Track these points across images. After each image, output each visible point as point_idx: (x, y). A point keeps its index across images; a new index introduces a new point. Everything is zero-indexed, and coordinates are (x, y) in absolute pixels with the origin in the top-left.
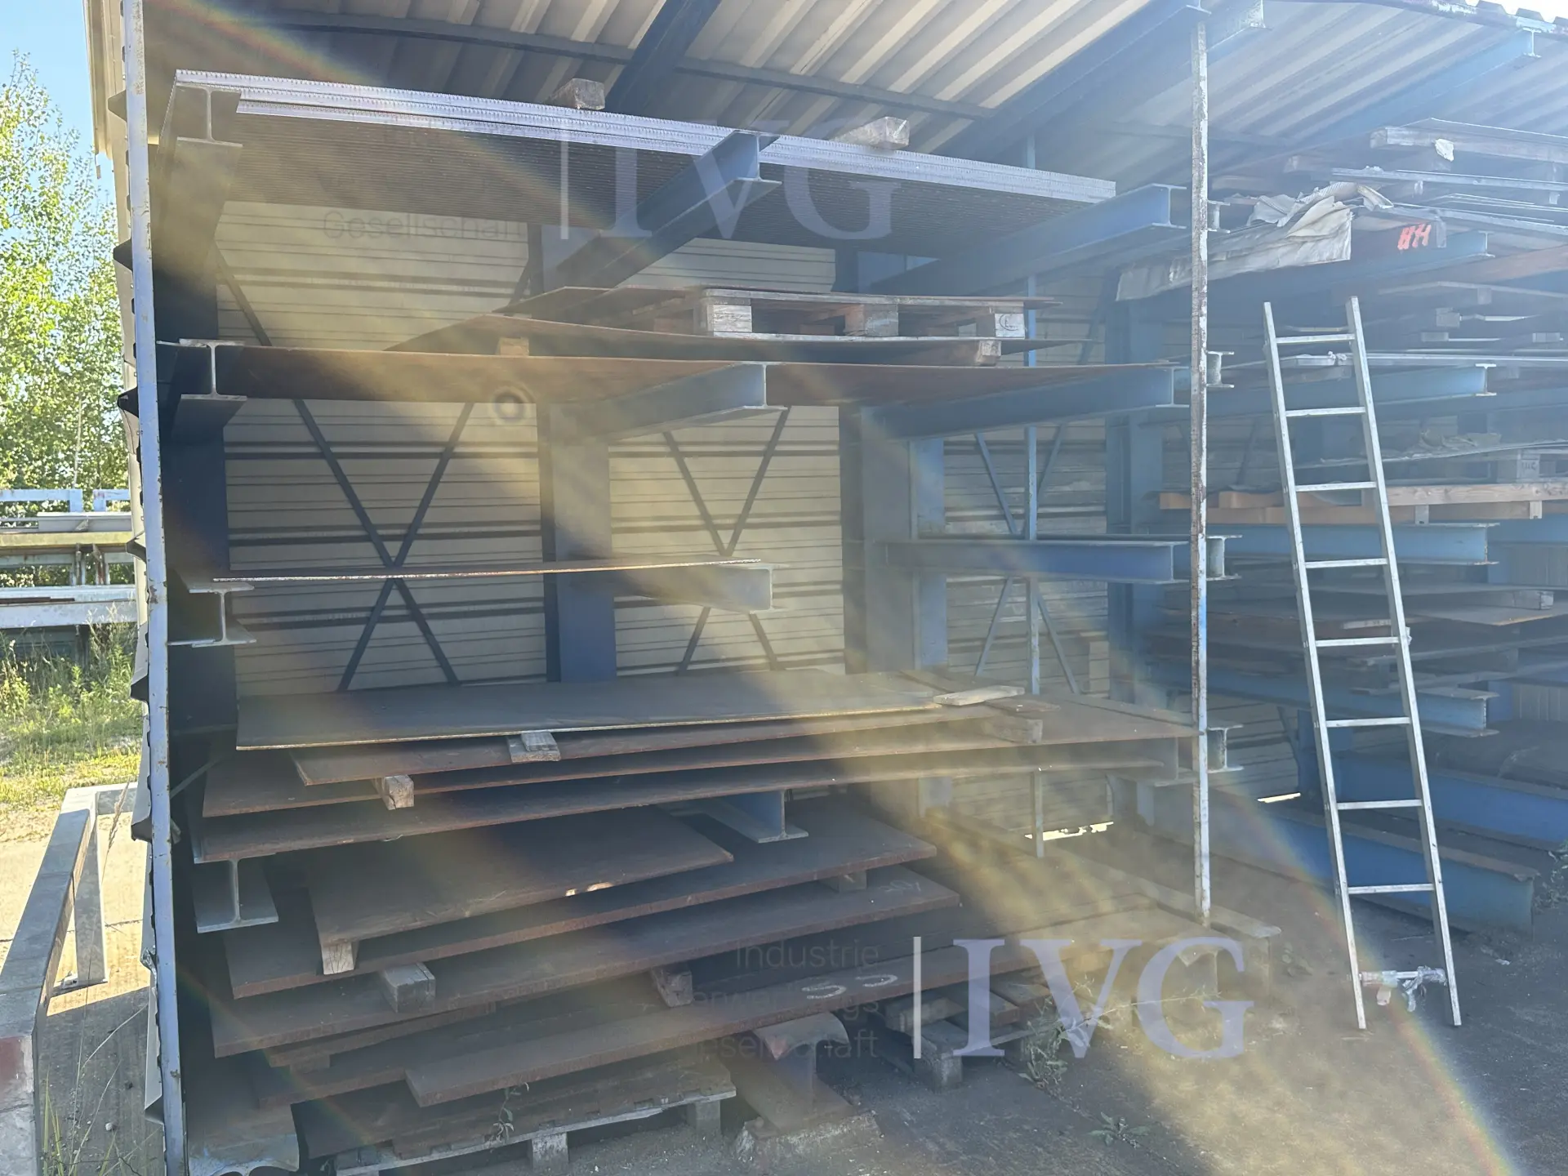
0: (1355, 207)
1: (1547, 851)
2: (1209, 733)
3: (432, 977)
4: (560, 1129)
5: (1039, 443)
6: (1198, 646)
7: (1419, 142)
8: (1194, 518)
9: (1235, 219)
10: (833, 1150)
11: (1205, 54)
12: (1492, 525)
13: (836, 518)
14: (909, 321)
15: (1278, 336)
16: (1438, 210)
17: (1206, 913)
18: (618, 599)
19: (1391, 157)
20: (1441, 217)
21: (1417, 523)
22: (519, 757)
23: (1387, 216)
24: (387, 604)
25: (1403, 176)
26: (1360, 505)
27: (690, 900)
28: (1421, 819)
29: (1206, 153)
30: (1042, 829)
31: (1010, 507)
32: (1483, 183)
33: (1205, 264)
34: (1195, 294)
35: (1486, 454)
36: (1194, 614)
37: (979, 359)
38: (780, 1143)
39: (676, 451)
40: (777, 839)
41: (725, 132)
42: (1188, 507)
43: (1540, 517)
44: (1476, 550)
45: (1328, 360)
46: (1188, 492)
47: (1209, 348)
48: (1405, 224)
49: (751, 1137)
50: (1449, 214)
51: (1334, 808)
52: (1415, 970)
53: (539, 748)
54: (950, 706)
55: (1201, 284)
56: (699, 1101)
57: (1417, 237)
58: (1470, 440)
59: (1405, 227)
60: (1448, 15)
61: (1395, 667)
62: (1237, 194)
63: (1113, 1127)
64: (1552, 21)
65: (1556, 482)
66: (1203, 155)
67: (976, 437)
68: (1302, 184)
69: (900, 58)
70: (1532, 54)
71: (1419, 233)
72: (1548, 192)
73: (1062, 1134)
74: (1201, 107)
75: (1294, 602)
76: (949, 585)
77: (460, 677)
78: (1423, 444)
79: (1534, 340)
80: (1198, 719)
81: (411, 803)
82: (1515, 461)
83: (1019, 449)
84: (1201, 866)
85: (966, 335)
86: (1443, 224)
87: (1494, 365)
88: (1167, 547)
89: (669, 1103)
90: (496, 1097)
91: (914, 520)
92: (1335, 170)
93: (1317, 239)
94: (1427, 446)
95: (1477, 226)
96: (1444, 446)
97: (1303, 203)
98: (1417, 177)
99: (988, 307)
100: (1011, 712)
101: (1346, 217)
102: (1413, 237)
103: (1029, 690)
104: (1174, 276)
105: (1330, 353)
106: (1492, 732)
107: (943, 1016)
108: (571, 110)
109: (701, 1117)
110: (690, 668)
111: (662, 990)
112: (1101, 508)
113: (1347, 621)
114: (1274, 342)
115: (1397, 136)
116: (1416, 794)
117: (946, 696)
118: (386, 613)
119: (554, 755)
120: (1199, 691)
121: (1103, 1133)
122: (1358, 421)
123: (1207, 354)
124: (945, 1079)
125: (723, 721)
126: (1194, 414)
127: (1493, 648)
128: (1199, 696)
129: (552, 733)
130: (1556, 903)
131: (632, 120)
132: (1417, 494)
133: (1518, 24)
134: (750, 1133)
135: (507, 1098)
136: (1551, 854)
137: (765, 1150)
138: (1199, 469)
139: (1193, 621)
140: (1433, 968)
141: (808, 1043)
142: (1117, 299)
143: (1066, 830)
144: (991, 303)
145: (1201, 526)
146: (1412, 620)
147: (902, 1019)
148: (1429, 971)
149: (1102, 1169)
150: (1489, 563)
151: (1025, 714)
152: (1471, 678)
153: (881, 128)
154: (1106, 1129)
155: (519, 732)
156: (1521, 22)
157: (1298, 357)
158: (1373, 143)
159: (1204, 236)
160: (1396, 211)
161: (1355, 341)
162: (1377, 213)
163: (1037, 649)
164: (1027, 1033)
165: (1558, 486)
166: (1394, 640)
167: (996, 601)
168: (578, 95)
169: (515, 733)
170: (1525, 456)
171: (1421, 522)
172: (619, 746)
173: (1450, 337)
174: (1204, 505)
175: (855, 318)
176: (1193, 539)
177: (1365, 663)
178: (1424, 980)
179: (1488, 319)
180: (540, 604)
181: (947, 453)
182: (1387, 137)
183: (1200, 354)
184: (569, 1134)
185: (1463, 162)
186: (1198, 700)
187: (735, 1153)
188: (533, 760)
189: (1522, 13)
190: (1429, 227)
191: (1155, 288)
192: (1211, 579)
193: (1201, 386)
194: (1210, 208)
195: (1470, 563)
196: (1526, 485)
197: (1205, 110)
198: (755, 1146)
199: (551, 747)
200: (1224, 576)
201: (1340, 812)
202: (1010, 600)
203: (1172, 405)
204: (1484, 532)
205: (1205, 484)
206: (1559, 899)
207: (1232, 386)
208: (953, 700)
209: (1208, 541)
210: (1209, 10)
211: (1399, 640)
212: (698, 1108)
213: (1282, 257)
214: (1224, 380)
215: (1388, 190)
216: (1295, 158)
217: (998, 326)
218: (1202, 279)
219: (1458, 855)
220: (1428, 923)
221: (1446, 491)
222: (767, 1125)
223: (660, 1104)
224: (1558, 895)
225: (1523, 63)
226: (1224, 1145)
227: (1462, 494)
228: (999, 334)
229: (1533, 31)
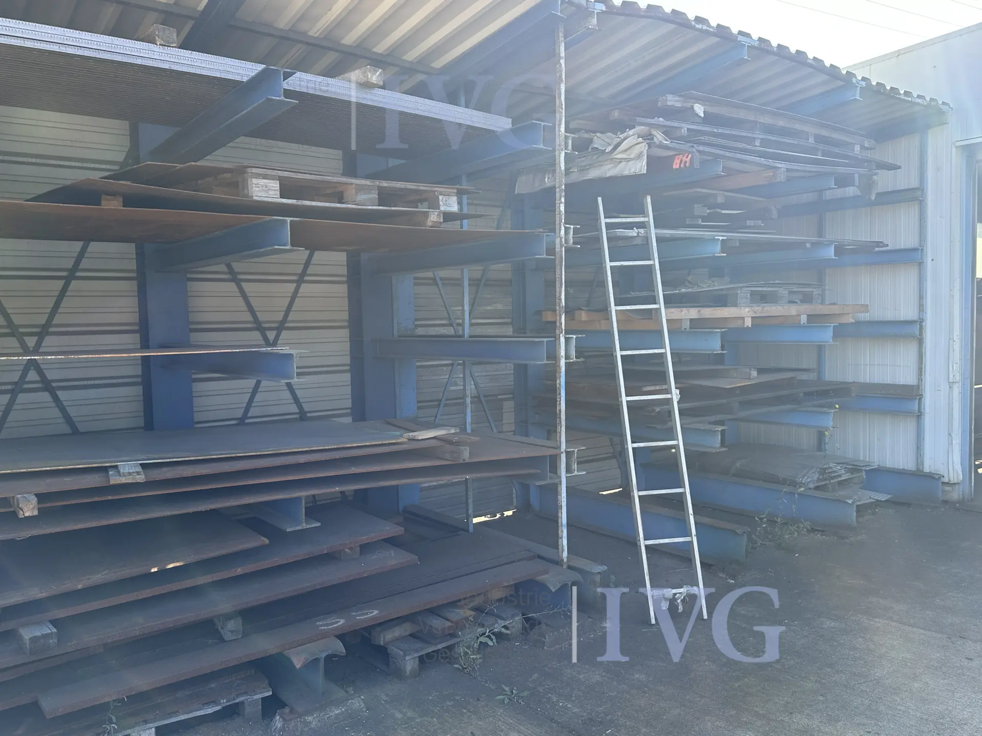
0: (648, 141)
1: (755, 517)
2: (567, 452)
3: (55, 630)
4: (151, 725)
5: (470, 280)
6: (560, 400)
7: (685, 105)
8: (558, 324)
9: (582, 147)
10: (335, 723)
11: (563, 43)
12: (723, 330)
13: (346, 324)
14: (385, 197)
15: (605, 217)
16: (695, 145)
17: (565, 560)
18: (194, 376)
19: (670, 113)
20: (697, 150)
21: (683, 329)
22: (115, 480)
23: (667, 148)
24: (27, 379)
25: (676, 124)
26: (652, 319)
27: (240, 571)
28: (684, 500)
29: (564, 103)
30: (472, 515)
31: (456, 319)
32: (720, 131)
33: (563, 172)
34: (557, 190)
35: (722, 290)
36: (558, 382)
37: (429, 223)
38: (300, 721)
39: (234, 277)
40: (299, 528)
41: (260, 67)
42: (555, 320)
43: (750, 326)
44: (714, 345)
45: (633, 233)
46: (555, 311)
47: (565, 223)
48: (677, 153)
49: (281, 720)
50: (701, 148)
51: (636, 494)
52: (682, 588)
53: (130, 474)
54: (413, 440)
55: (561, 183)
56: (247, 699)
57: (683, 161)
58: (713, 282)
59: (676, 155)
60: (701, 31)
61: (670, 413)
62: (583, 131)
63: (509, 693)
64: (757, 40)
65: (759, 306)
66: (562, 105)
67: (434, 275)
68: (621, 127)
69: (379, 30)
70: (746, 58)
71: (684, 159)
72: (754, 139)
73: (478, 700)
74: (561, 76)
75: (614, 376)
76: (418, 367)
77: (81, 429)
78: (687, 283)
79: (748, 224)
80: (560, 444)
81: (36, 513)
82: (737, 294)
83: (458, 283)
84: (562, 531)
85: (422, 208)
86: (697, 154)
87: (725, 238)
88: (543, 342)
89: (226, 702)
90: (103, 708)
91: (396, 326)
92: (638, 118)
93: (628, 160)
94: (690, 285)
95: (717, 157)
96: (699, 286)
97: (620, 138)
98: (683, 125)
99: (435, 191)
100: (451, 443)
101: (643, 147)
102: (681, 161)
103: (463, 430)
104: (548, 180)
105: (635, 228)
106: (723, 449)
107: (407, 633)
108: (153, 45)
109: (248, 710)
110: (247, 421)
111: (221, 630)
112: (509, 320)
113: (645, 386)
114: (603, 221)
115: (672, 101)
116: (682, 485)
117: (411, 434)
118: (26, 386)
119: (141, 478)
120: (561, 427)
121: (502, 697)
122: (650, 268)
123: (565, 227)
124: (408, 673)
125: (263, 453)
126: (557, 262)
127: (724, 401)
128: (561, 430)
129: (140, 464)
130: (759, 546)
131: (196, 55)
132: (683, 313)
133: (739, 39)
134: (281, 717)
135: (112, 707)
136: (757, 519)
137: (291, 727)
138: (560, 296)
139: (558, 386)
140: (692, 586)
141: (319, 657)
142: (516, 193)
143: (489, 516)
144: (438, 189)
145: (562, 329)
146: (678, 386)
147: (382, 636)
148: (690, 588)
149: (502, 719)
150: (722, 352)
151: (458, 443)
152: (713, 418)
153: (365, 72)
154: (506, 695)
155: (116, 464)
156: (740, 38)
157: (616, 230)
158: (660, 104)
159: (563, 155)
160: (671, 145)
161: (648, 222)
162: (661, 146)
163: (470, 405)
164: (458, 640)
165: (760, 308)
166: (669, 396)
167: (447, 377)
168: (158, 36)
169: (113, 464)
170: (743, 291)
171: (685, 329)
172: (188, 471)
173: (702, 222)
174: (563, 317)
175: (350, 193)
176: (557, 337)
177: (654, 410)
178: (687, 594)
179: (724, 212)
180: (139, 380)
181: (415, 284)
182: (667, 100)
183: (560, 227)
184: (157, 729)
185: (709, 119)
186: (560, 433)
187: (271, 731)
188: (126, 482)
189: (740, 33)
190: (690, 156)
191: (537, 187)
192: (568, 361)
193: (561, 246)
194: (566, 137)
195: (711, 352)
196: (743, 308)
197: (564, 77)
198: (283, 726)
199: (138, 473)
200: (575, 359)
201: (640, 497)
202: (455, 376)
203: (545, 256)
204: (719, 334)
205: (564, 305)
206: (761, 544)
207: (579, 246)
208: (415, 436)
209: (565, 338)
210: (565, 15)
211: (672, 396)
212: (246, 704)
213: (608, 170)
214: (574, 243)
215: (667, 132)
216: (616, 111)
217: (441, 203)
218: (562, 181)
219: (705, 520)
220: (690, 560)
221: (699, 311)
222: (292, 711)
223: (220, 704)
224: (760, 542)
225: (741, 62)
226: (574, 699)
227: (708, 313)
228: (442, 208)
229: (747, 44)
